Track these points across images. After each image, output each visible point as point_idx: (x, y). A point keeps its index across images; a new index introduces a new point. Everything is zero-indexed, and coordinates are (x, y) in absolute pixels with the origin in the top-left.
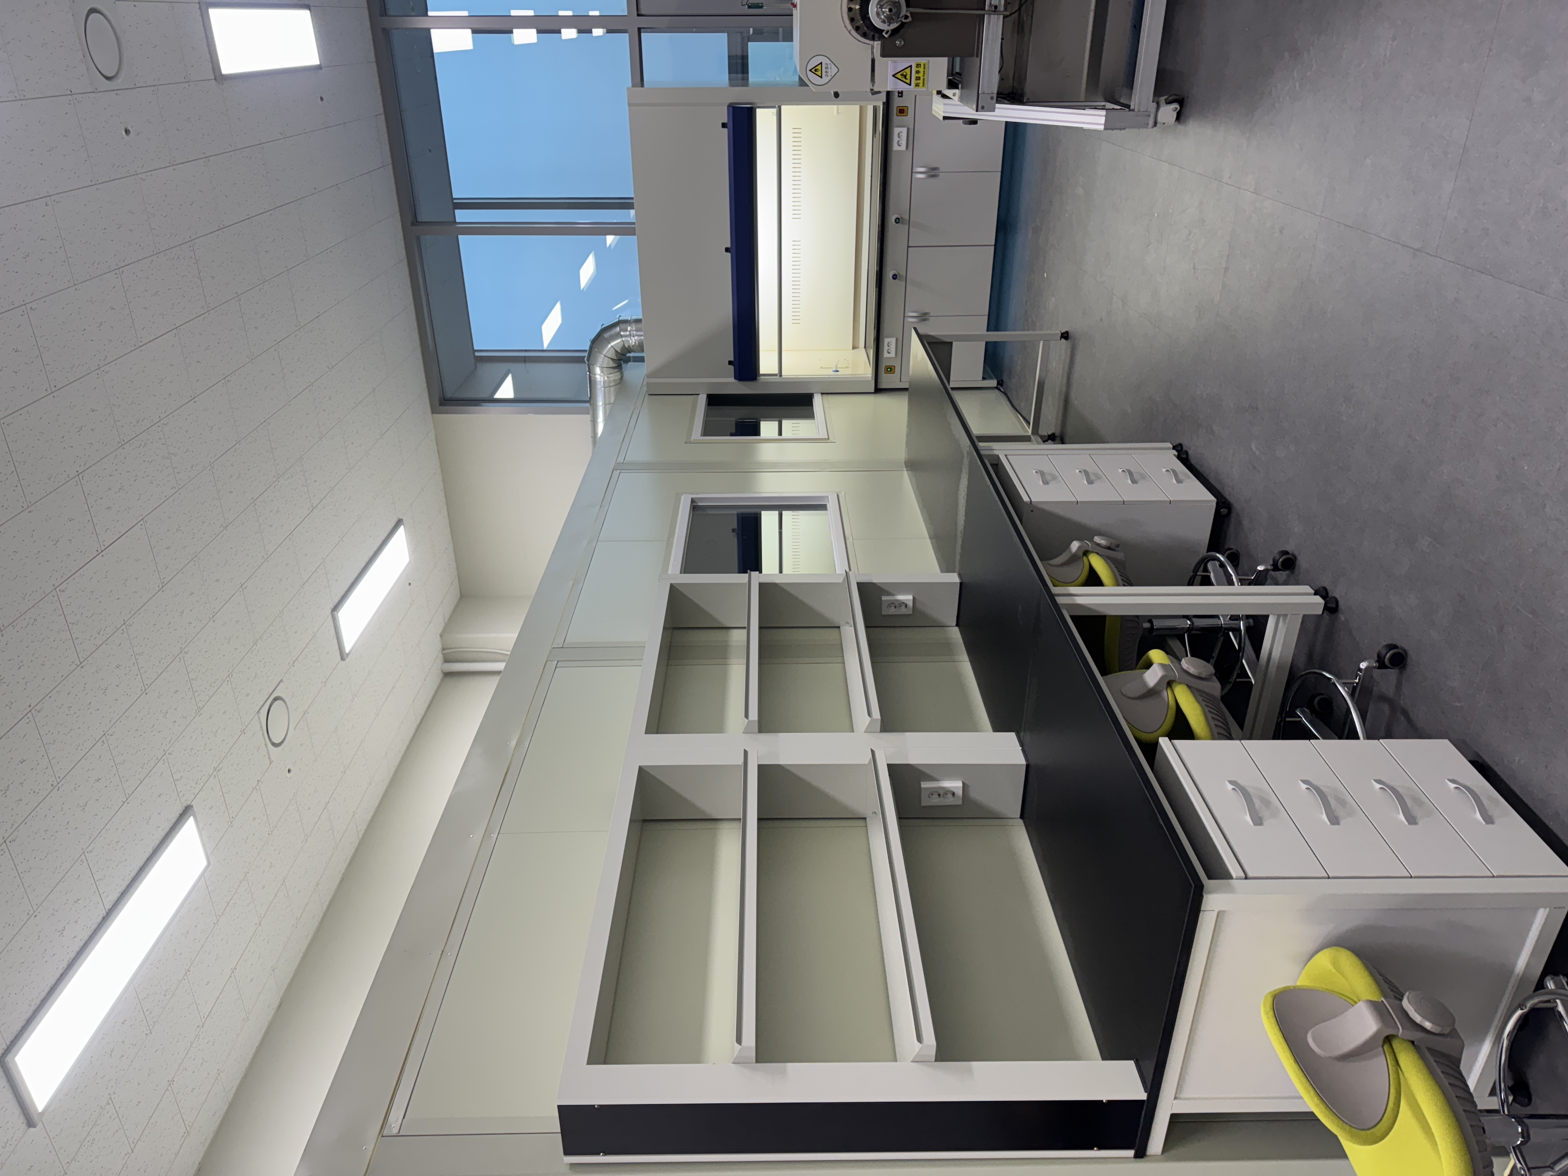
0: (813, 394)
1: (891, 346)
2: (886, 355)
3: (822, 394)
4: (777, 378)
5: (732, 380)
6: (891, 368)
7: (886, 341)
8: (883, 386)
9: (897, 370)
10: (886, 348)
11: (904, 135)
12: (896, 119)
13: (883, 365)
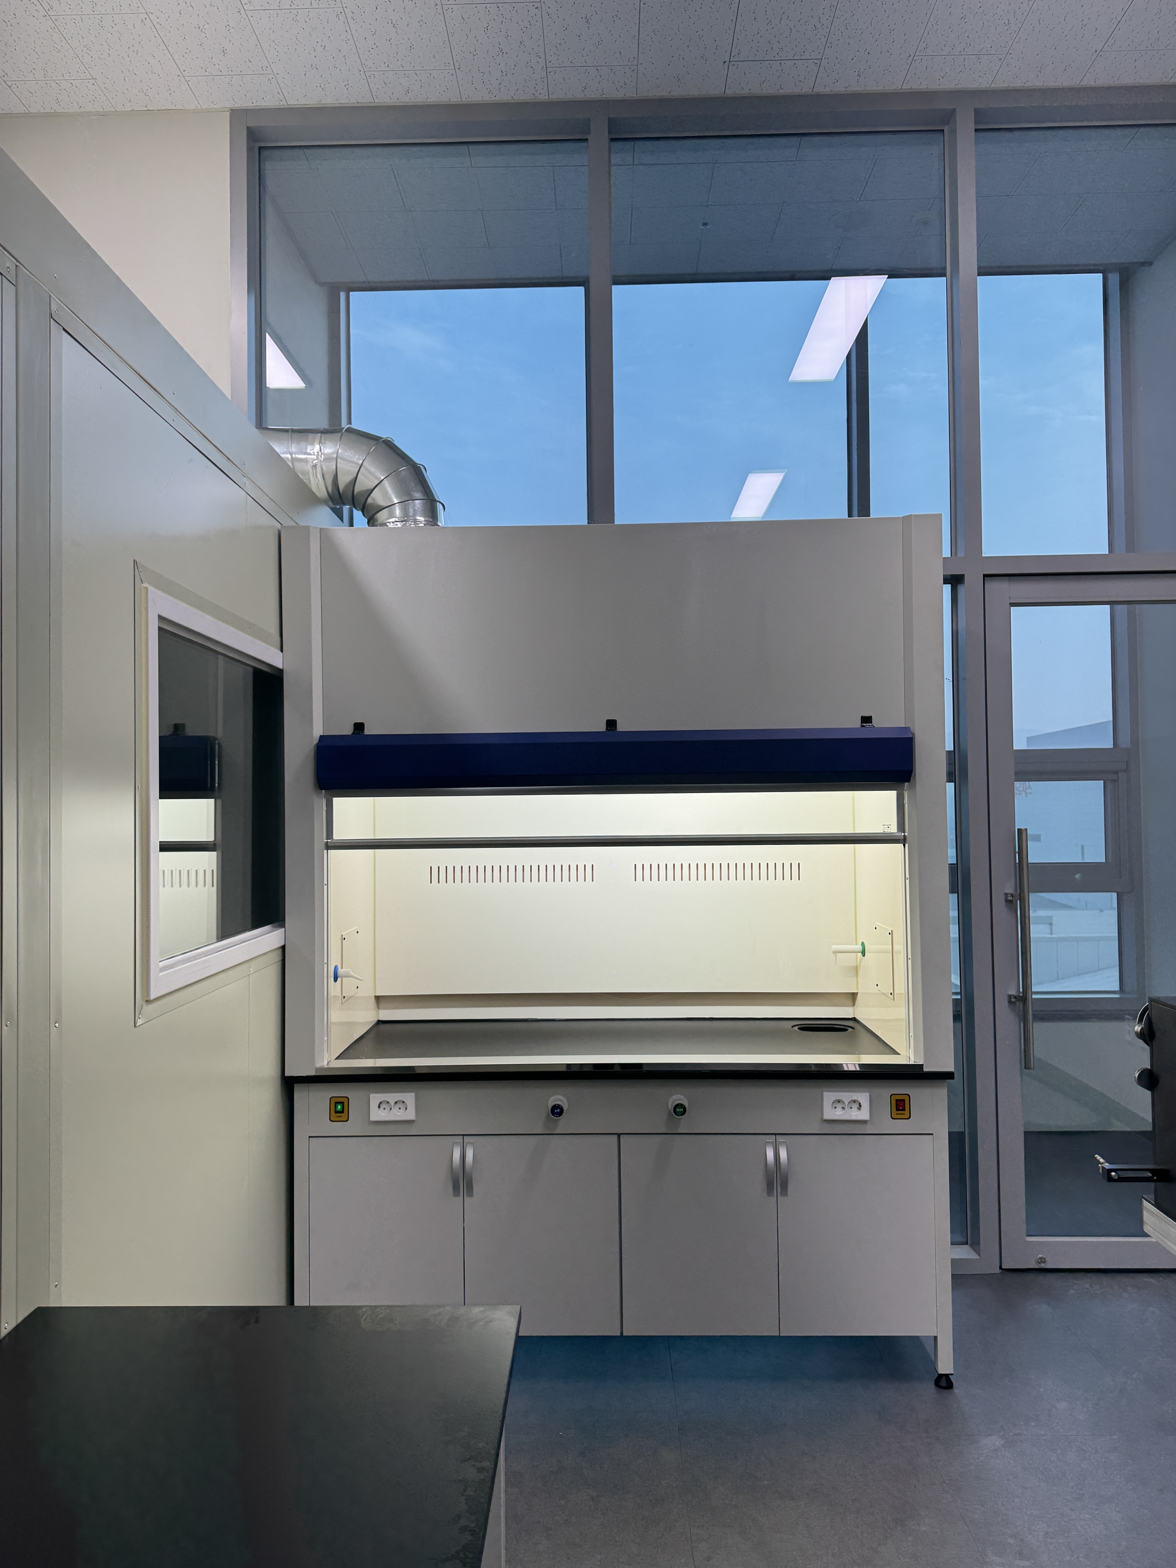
0: (283, 926)
1: (395, 1110)
2: (375, 1098)
3: (283, 948)
4: (320, 838)
5: (318, 730)
6: (342, 1112)
7: (409, 1098)
8: (301, 1095)
9: (338, 1128)
10: (392, 1097)
11: (855, 1114)
12: (887, 1092)
13: (353, 1094)
